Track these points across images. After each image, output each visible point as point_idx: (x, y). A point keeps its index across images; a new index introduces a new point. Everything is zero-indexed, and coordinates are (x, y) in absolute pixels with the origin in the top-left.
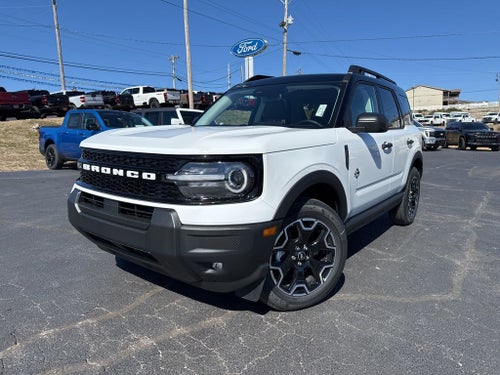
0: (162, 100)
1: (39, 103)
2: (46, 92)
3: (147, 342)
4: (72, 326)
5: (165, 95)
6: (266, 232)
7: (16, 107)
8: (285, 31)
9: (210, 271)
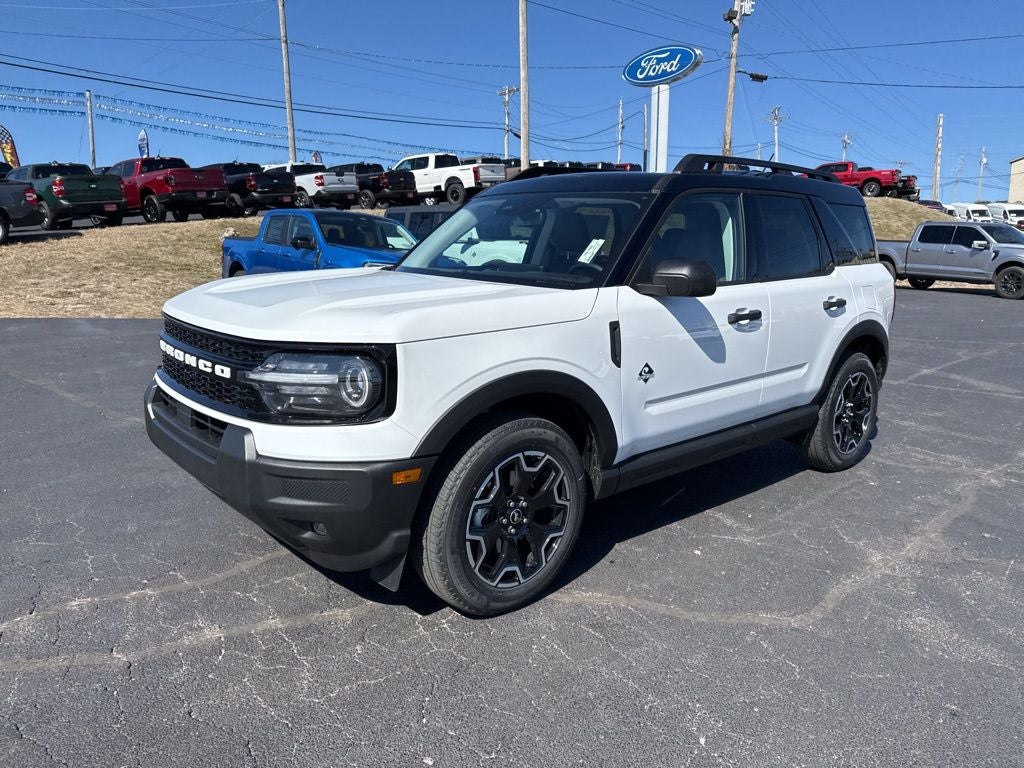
0: (469, 182)
1: (241, 187)
2: (255, 167)
3: (213, 633)
4: (120, 596)
5: (476, 171)
6: (399, 479)
7: (202, 195)
8: (736, 30)
9: (308, 535)
